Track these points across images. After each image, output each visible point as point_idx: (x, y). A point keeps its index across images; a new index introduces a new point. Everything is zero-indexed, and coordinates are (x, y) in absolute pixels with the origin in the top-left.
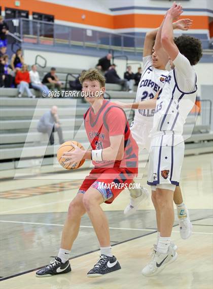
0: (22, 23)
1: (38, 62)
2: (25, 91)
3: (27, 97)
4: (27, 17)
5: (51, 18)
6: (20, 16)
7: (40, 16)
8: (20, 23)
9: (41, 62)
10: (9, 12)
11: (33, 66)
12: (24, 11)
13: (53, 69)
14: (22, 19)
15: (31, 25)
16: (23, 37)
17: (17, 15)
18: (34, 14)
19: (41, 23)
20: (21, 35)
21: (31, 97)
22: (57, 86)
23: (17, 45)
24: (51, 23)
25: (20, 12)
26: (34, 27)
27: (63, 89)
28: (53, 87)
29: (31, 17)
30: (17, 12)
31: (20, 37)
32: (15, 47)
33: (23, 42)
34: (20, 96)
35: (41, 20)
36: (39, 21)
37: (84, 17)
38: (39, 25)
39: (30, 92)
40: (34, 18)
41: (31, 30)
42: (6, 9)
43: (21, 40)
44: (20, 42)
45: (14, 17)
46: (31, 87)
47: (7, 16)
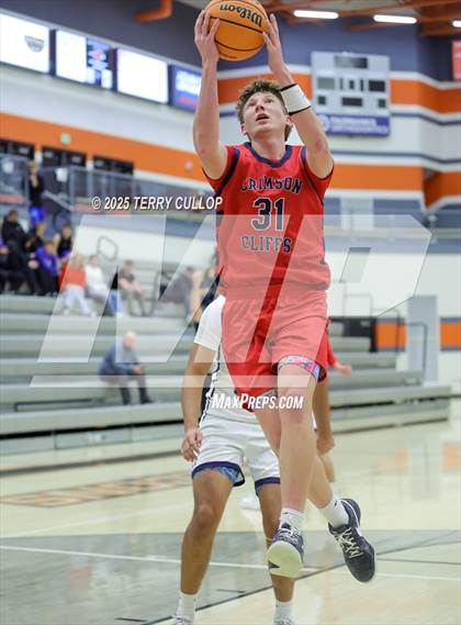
0: (73, 176)
1: (102, 248)
2: (77, 303)
3: (80, 314)
4: (83, 164)
5: (127, 168)
6: (70, 163)
7: (108, 164)
8: (69, 176)
9: (108, 250)
10: (49, 155)
11: (92, 257)
12: (77, 154)
13: (129, 263)
14: (73, 168)
15: (90, 180)
16: (76, 203)
17: (64, 160)
18: (96, 159)
19: (109, 177)
20: (72, 199)
21: (89, 315)
22: (137, 296)
23: (64, 216)
24: (127, 176)
25: (70, 154)
26: (97, 184)
27: (147, 300)
28: (131, 296)
29: (90, 165)
30: (64, 155)
31: (68, 202)
32: (60, 221)
33: (76, 212)
34: (66, 312)
35: (109, 169)
36: (105, 173)
37: (189, 165)
38: (104, 181)
39: (86, 305)
40: (96, 167)
41: (90, 188)
42: (45, 149)
43: (71, 208)
44: (68, 212)
45: (59, 164)
46: (88, 295)
47: (46, 162)
